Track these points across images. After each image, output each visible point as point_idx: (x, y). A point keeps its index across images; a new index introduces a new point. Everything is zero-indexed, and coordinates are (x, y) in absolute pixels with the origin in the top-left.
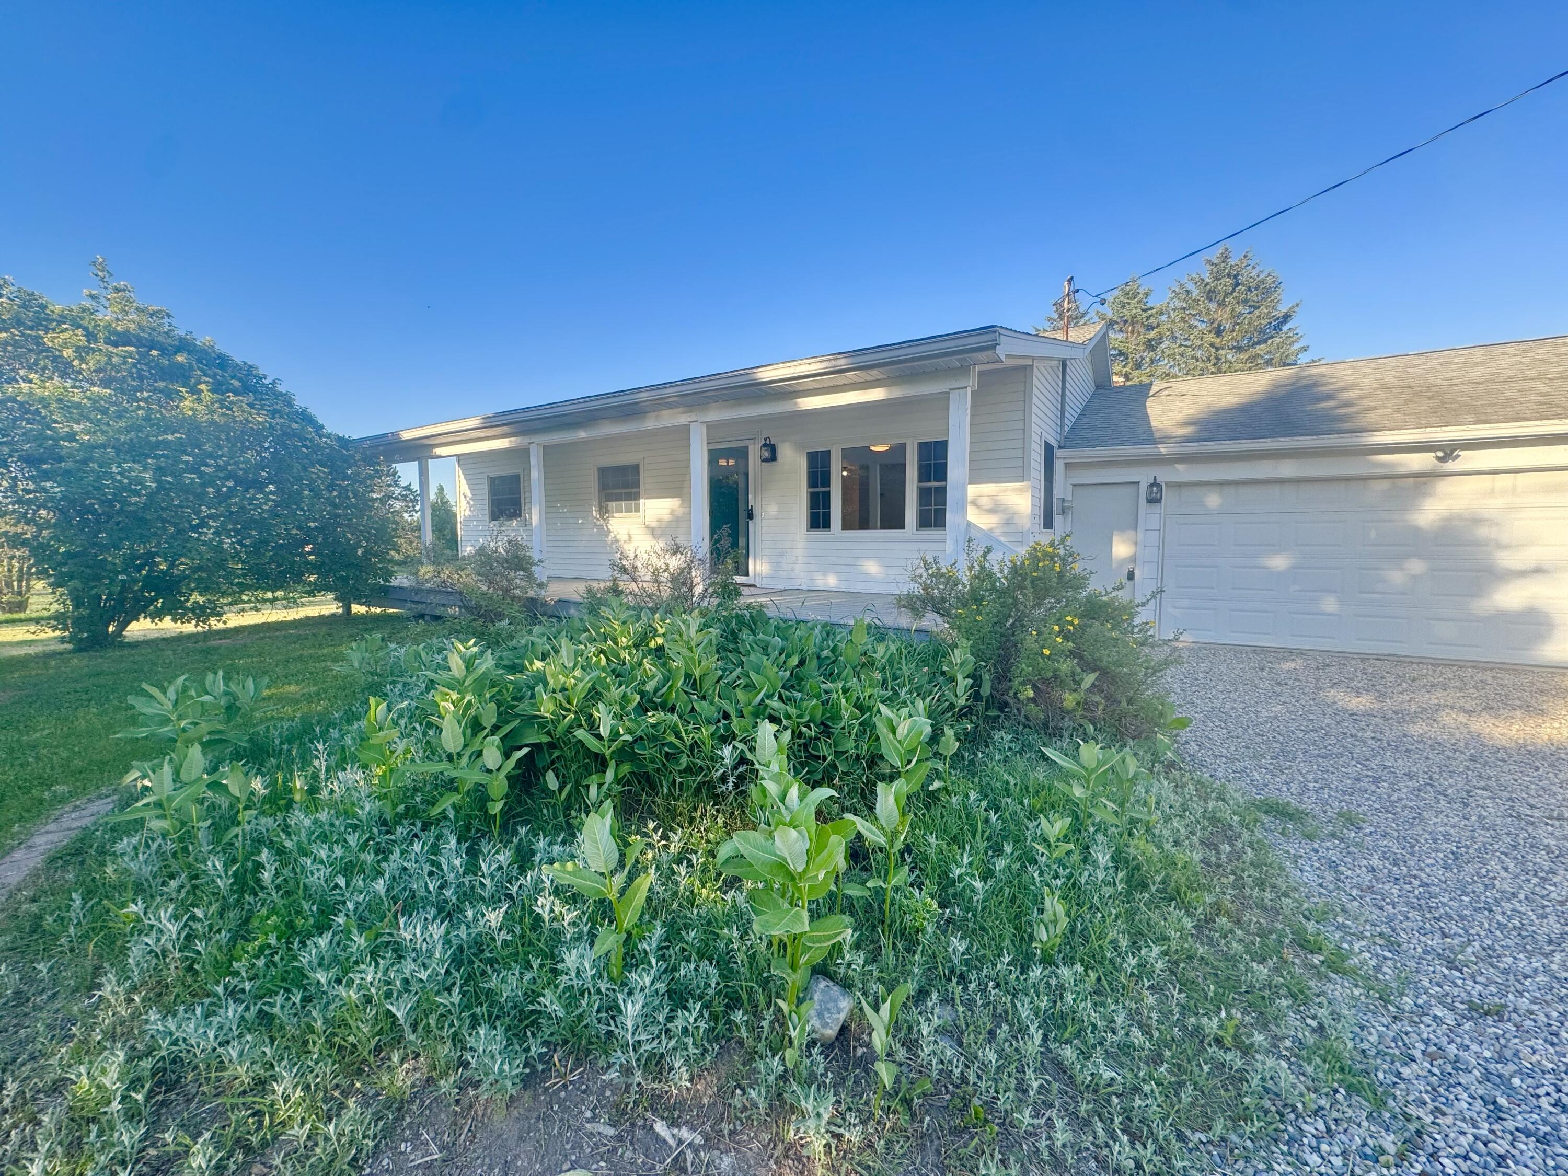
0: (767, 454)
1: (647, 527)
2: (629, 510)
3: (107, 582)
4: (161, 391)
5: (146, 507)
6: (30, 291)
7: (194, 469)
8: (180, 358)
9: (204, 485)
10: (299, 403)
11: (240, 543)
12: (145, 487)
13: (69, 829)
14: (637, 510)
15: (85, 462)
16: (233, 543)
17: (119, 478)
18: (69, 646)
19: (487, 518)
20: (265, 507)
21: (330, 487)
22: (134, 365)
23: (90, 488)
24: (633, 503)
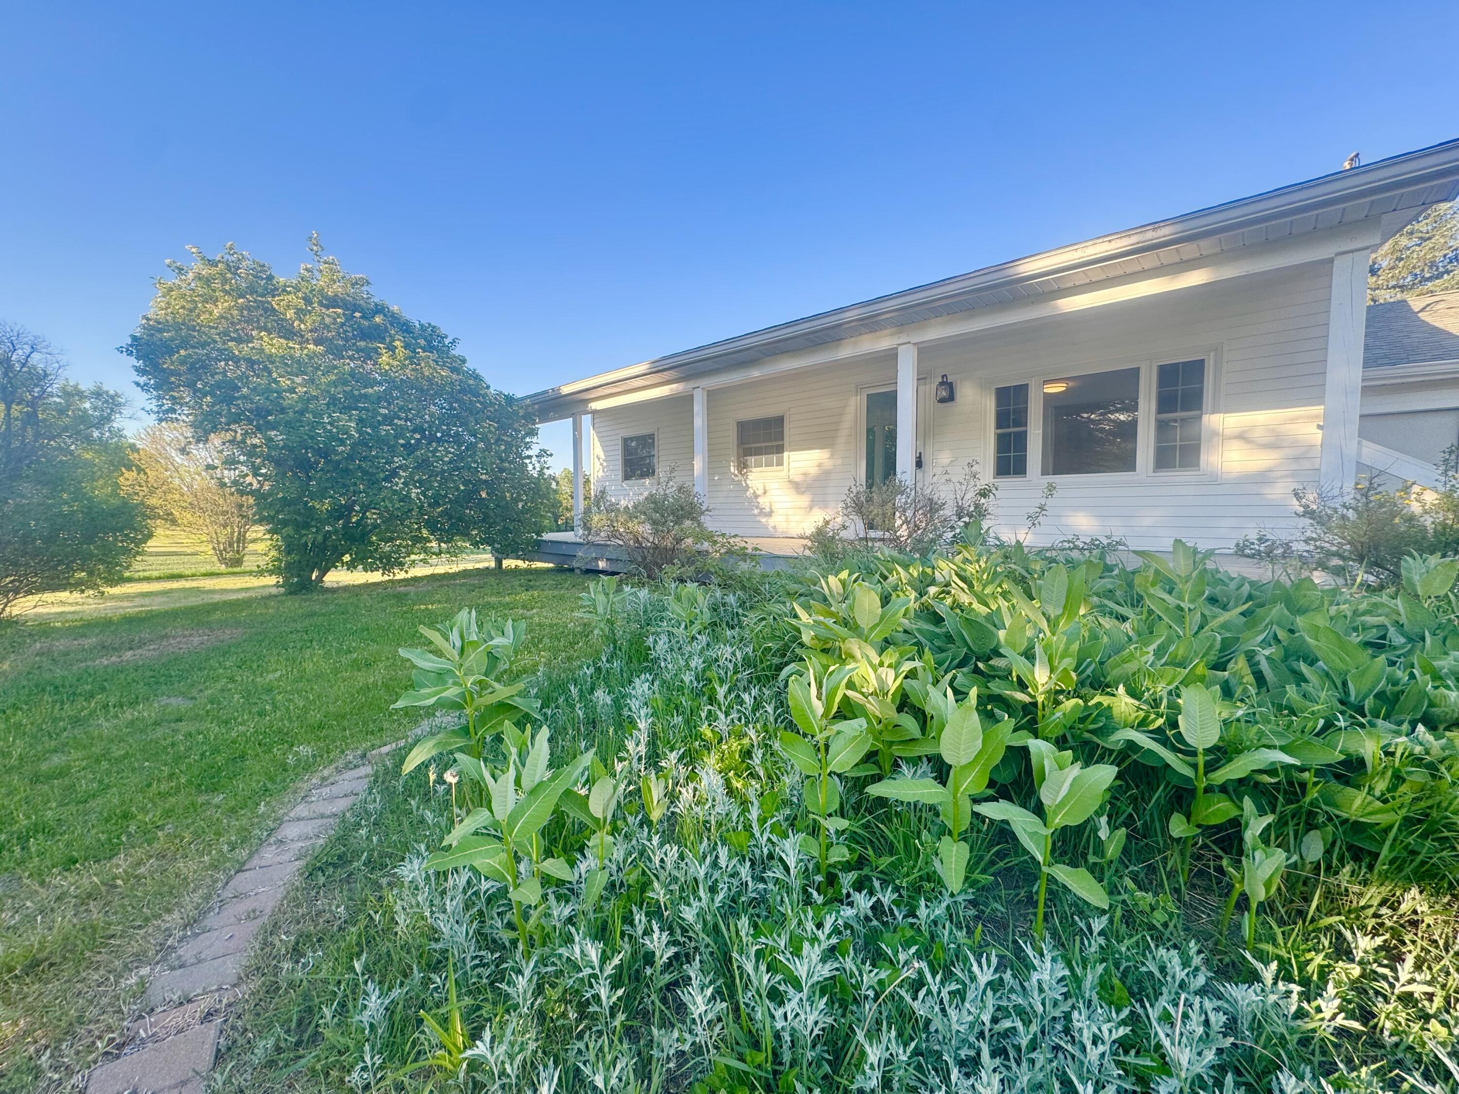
0: (944, 394)
1: (790, 482)
2: (769, 464)
3: (314, 530)
4: (362, 350)
5: (350, 458)
6: (262, 262)
7: (388, 420)
8: (378, 319)
9: (396, 437)
10: (469, 365)
11: (424, 493)
12: (350, 437)
13: (322, 816)
14: (780, 463)
15: (302, 413)
16: (418, 494)
17: (329, 427)
18: (282, 590)
19: (620, 477)
20: (446, 459)
21: (498, 441)
22: (343, 324)
23: (306, 437)
24: (775, 457)
